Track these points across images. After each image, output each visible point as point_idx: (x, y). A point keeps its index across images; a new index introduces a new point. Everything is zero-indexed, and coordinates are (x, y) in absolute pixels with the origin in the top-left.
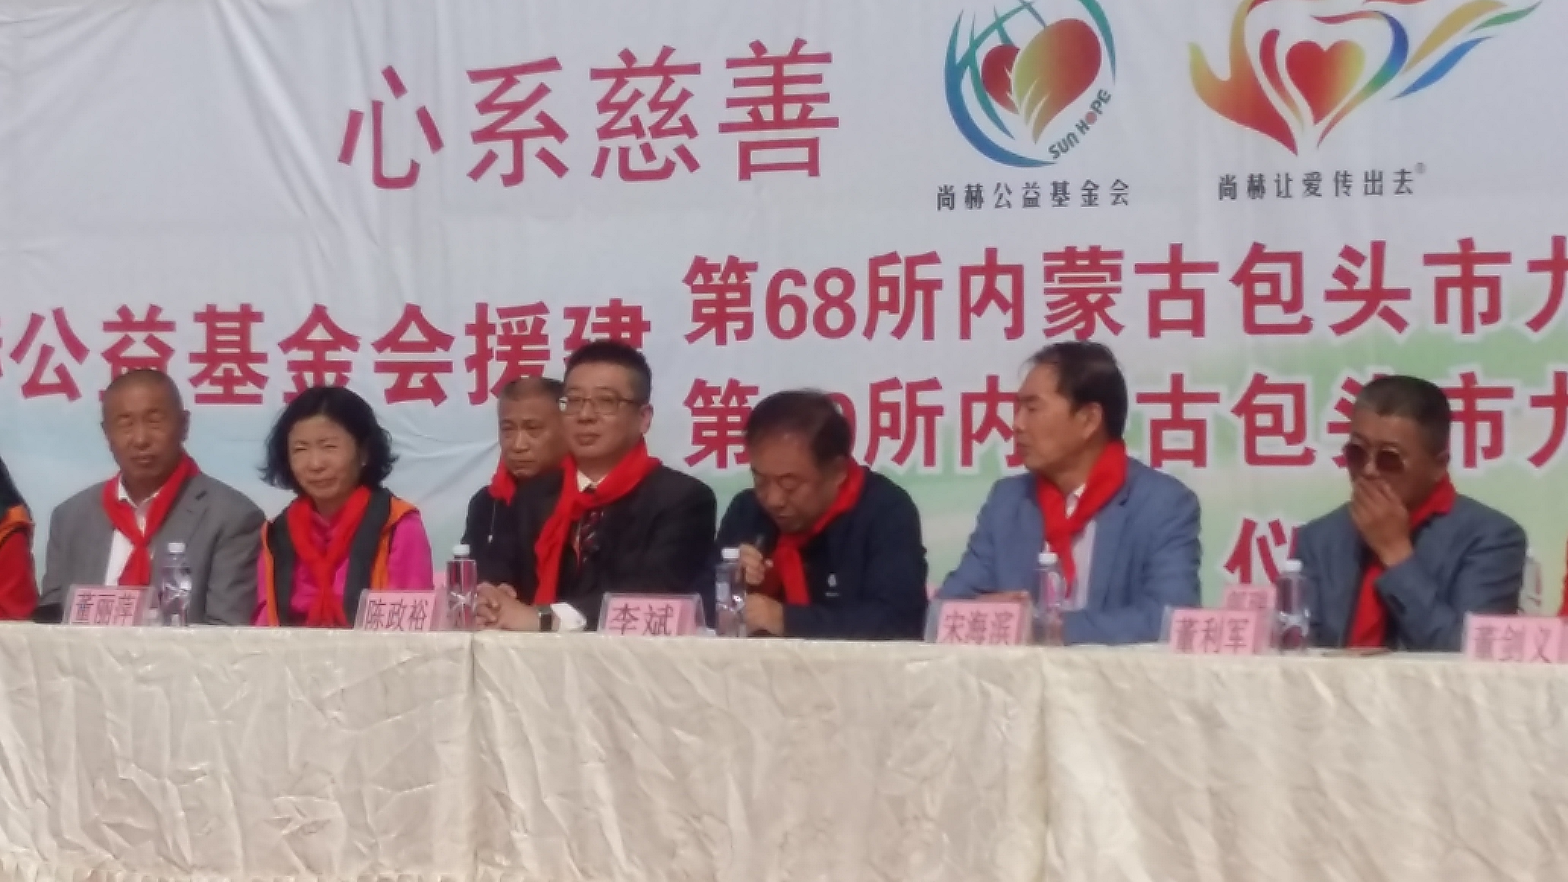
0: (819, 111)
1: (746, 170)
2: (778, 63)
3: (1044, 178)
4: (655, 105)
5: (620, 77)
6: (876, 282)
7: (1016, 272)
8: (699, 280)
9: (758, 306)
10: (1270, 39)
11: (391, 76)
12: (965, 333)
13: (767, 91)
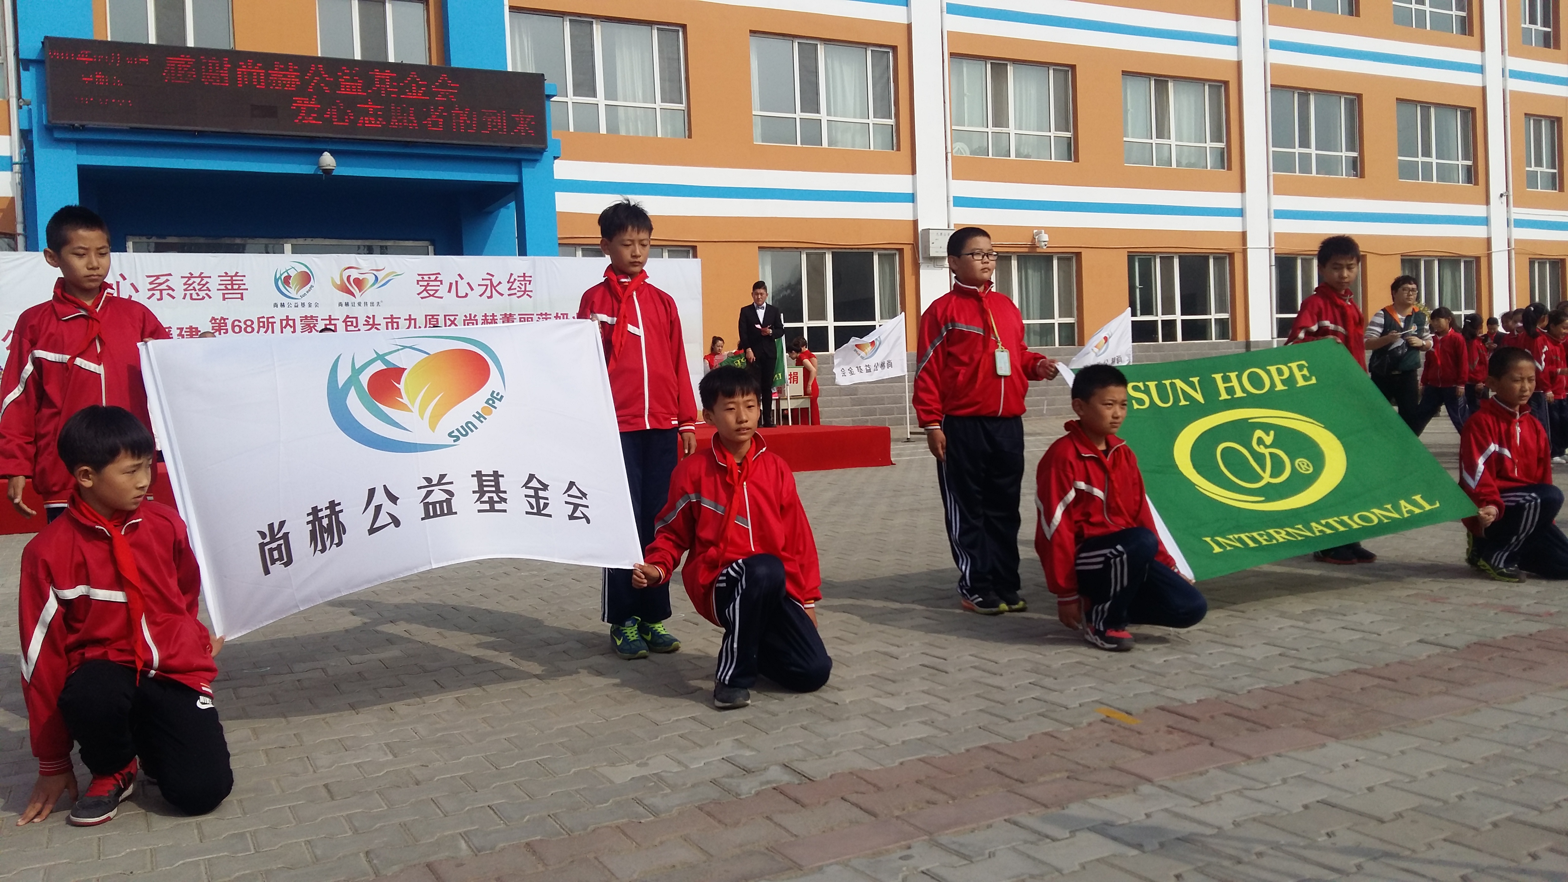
0: (242, 287)
1: (224, 299)
2: (232, 277)
3: (299, 302)
4: (199, 284)
5: (189, 278)
6: (259, 322)
7: (294, 320)
8: (213, 322)
9: (229, 327)
10: (349, 277)
11: (122, 275)
12: (282, 332)
13: (230, 282)
